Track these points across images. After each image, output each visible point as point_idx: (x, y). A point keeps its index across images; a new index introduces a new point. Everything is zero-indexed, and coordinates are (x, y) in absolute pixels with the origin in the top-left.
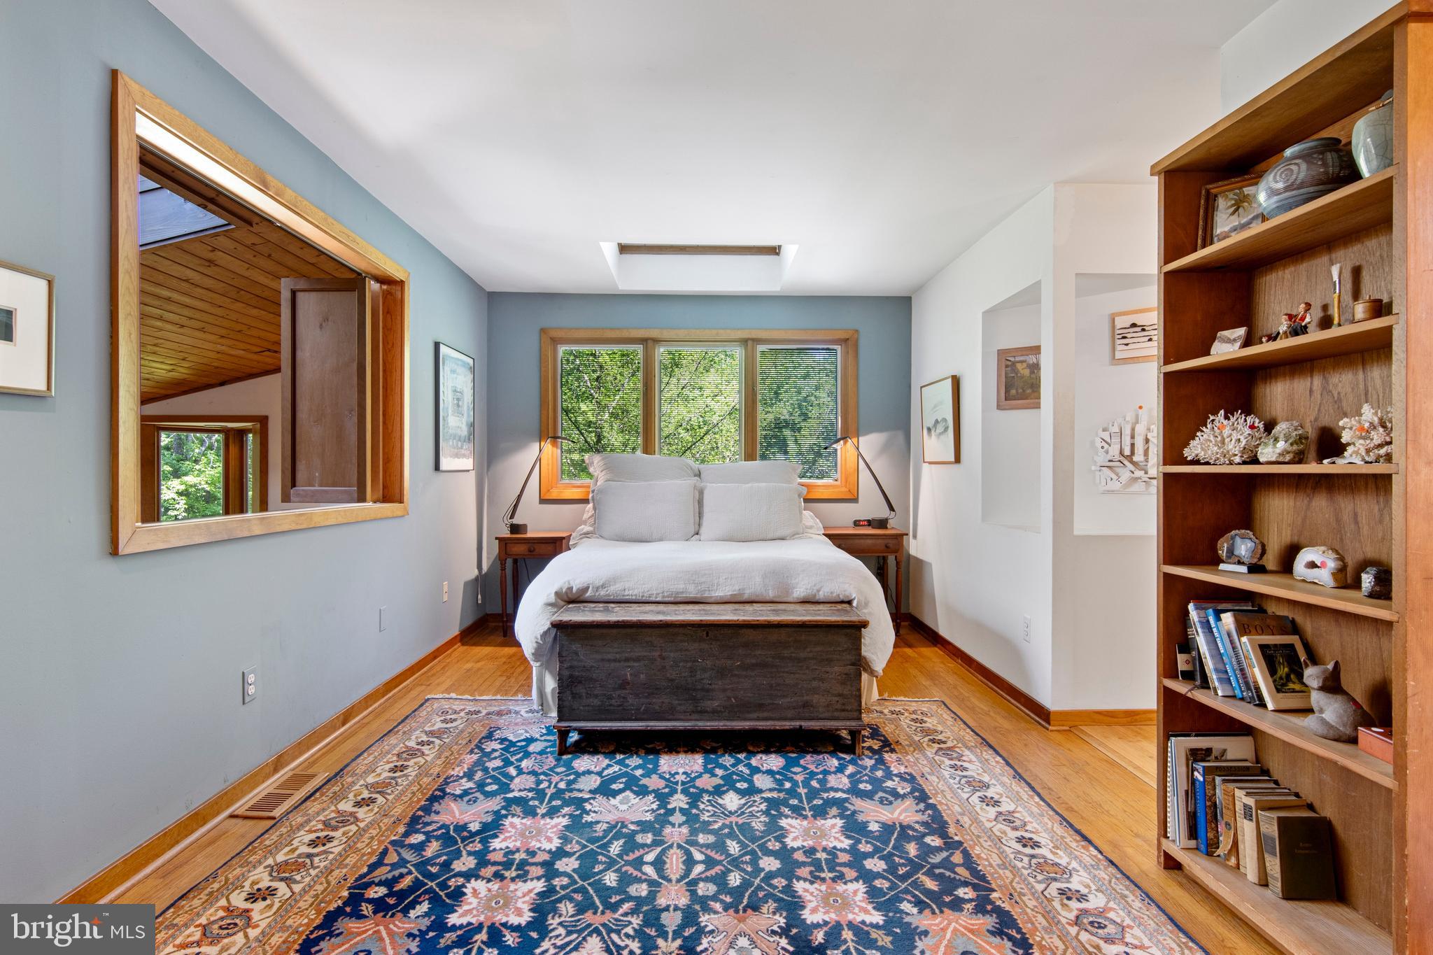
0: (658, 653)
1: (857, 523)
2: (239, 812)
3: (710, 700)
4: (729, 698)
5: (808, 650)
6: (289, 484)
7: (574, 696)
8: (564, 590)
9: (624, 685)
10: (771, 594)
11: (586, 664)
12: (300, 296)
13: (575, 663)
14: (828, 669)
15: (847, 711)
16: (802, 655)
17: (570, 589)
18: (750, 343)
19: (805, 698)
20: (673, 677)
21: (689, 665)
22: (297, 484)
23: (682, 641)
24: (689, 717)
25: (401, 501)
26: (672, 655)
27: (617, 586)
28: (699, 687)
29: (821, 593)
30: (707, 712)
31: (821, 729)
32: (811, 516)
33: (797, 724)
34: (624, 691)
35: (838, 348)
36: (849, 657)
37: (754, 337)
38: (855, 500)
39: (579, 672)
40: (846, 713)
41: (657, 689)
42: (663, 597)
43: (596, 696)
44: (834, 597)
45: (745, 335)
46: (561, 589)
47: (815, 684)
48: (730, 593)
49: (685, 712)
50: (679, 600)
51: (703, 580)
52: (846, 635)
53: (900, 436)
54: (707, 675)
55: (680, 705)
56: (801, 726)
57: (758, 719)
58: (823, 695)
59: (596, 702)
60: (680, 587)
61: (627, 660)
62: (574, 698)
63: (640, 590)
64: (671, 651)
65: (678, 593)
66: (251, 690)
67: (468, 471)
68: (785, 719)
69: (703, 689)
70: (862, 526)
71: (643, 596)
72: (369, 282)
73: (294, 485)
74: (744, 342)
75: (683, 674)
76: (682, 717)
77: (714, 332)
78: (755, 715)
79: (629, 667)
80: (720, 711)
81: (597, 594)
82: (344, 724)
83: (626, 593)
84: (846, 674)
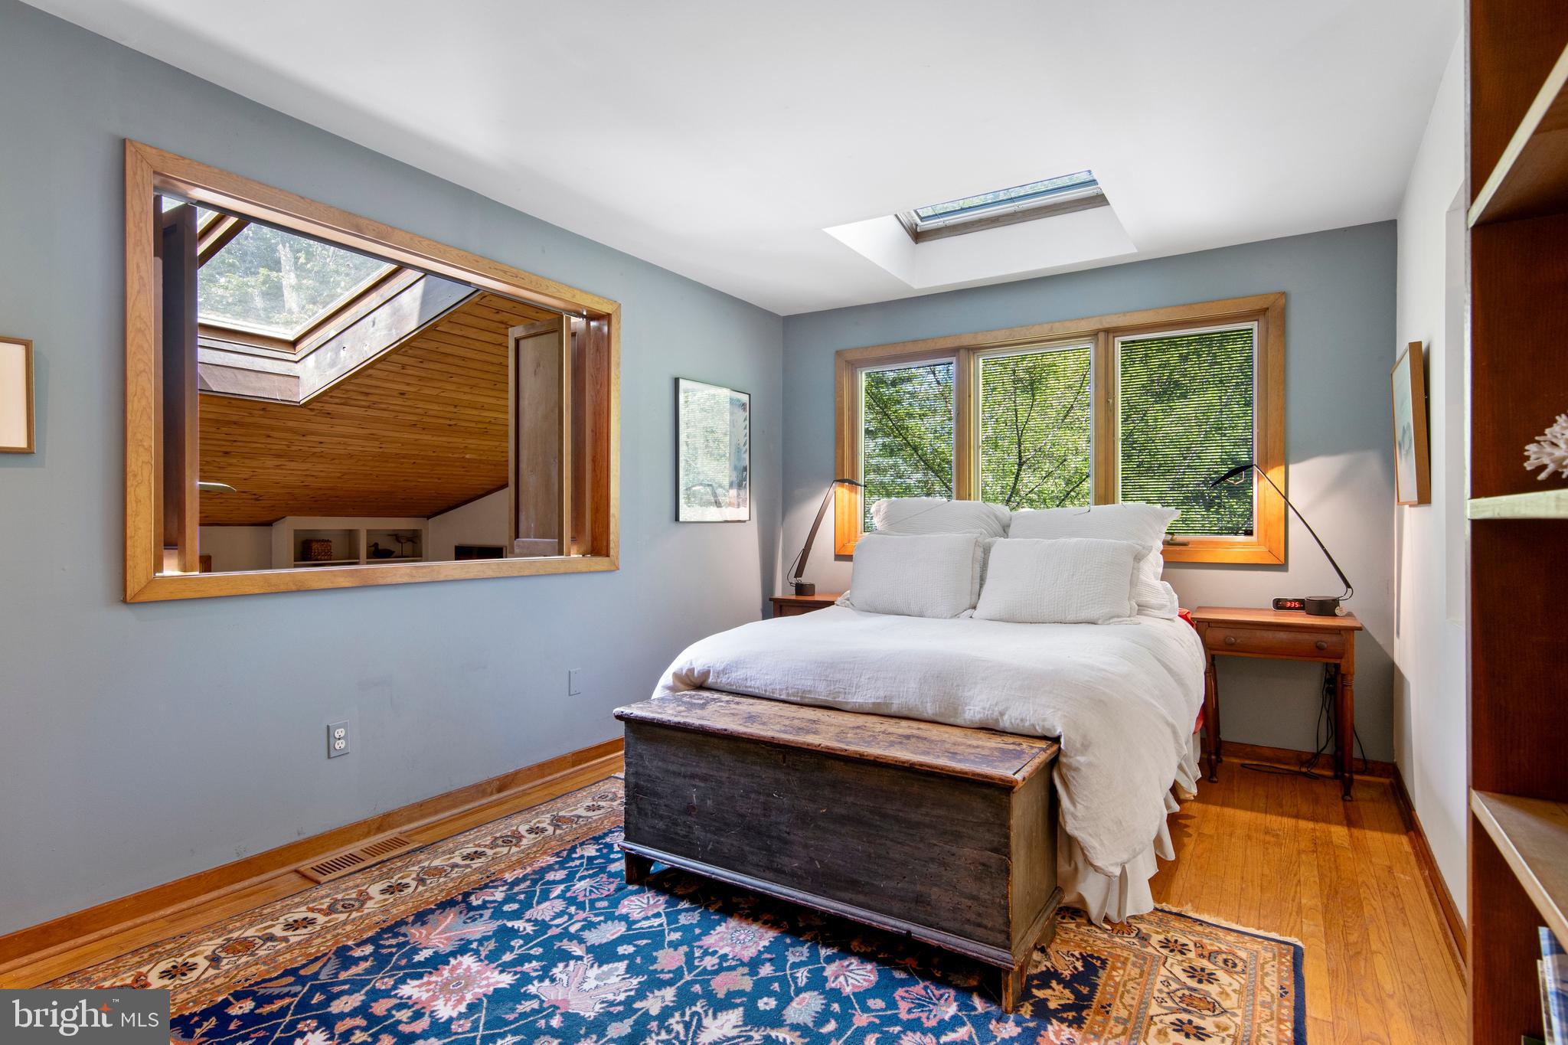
0: (727, 775)
1: (1279, 604)
2: (302, 869)
3: (788, 856)
4: (812, 860)
5: (923, 810)
6: (513, 535)
7: (640, 810)
8: (684, 672)
9: (689, 810)
10: (930, 711)
11: (651, 773)
12: (522, 343)
13: (641, 770)
14: (954, 849)
15: (986, 927)
16: (914, 816)
17: (691, 670)
18: (1102, 336)
19: (918, 888)
20: (743, 811)
21: (762, 798)
22: (520, 534)
23: (754, 763)
24: (762, 874)
25: (608, 555)
26: (742, 780)
27: (739, 673)
28: (774, 834)
29: (1006, 717)
30: (784, 872)
31: (939, 947)
32: (1166, 589)
33: (903, 926)
34: (690, 818)
35: (1254, 325)
36: (988, 836)
37: (1107, 326)
38: (1283, 566)
39: (644, 781)
40: (984, 931)
41: (725, 824)
42: (788, 694)
43: (661, 817)
44: (1026, 727)
45: (1094, 325)
46: (682, 670)
47: (933, 868)
48: (873, 700)
49: (758, 865)
50: (806, 701)
51: (838, 676)
52: (985, 797)
53: (1373, 463)
54: (784, 818)
55: (752, 853)
56: (909, 932)
57: (850, 902)
58: (946, 891)
59: (661, 825)
60: (807, 683)
61: (693, 776)
62: (639, 813)
63: (762, 681)
64: (740, 775)
65: (804, 692)
66: (340, 745)
67: (744, 521)
68: (890, 914)
69: (779, 838)
70: (1290, 608)
71: (765, 691)
72: (568, 320)
73: (517, 536)
74: (1094, 334)
75: (755, 811)
76: (755, 872)
77: (1047, 327)
78: (848, 895)
79: (695, 786)
80: (801, 877)
81: (719, 681)
82: (500, 790)
83: (749, 684)
84: (983, 865)
